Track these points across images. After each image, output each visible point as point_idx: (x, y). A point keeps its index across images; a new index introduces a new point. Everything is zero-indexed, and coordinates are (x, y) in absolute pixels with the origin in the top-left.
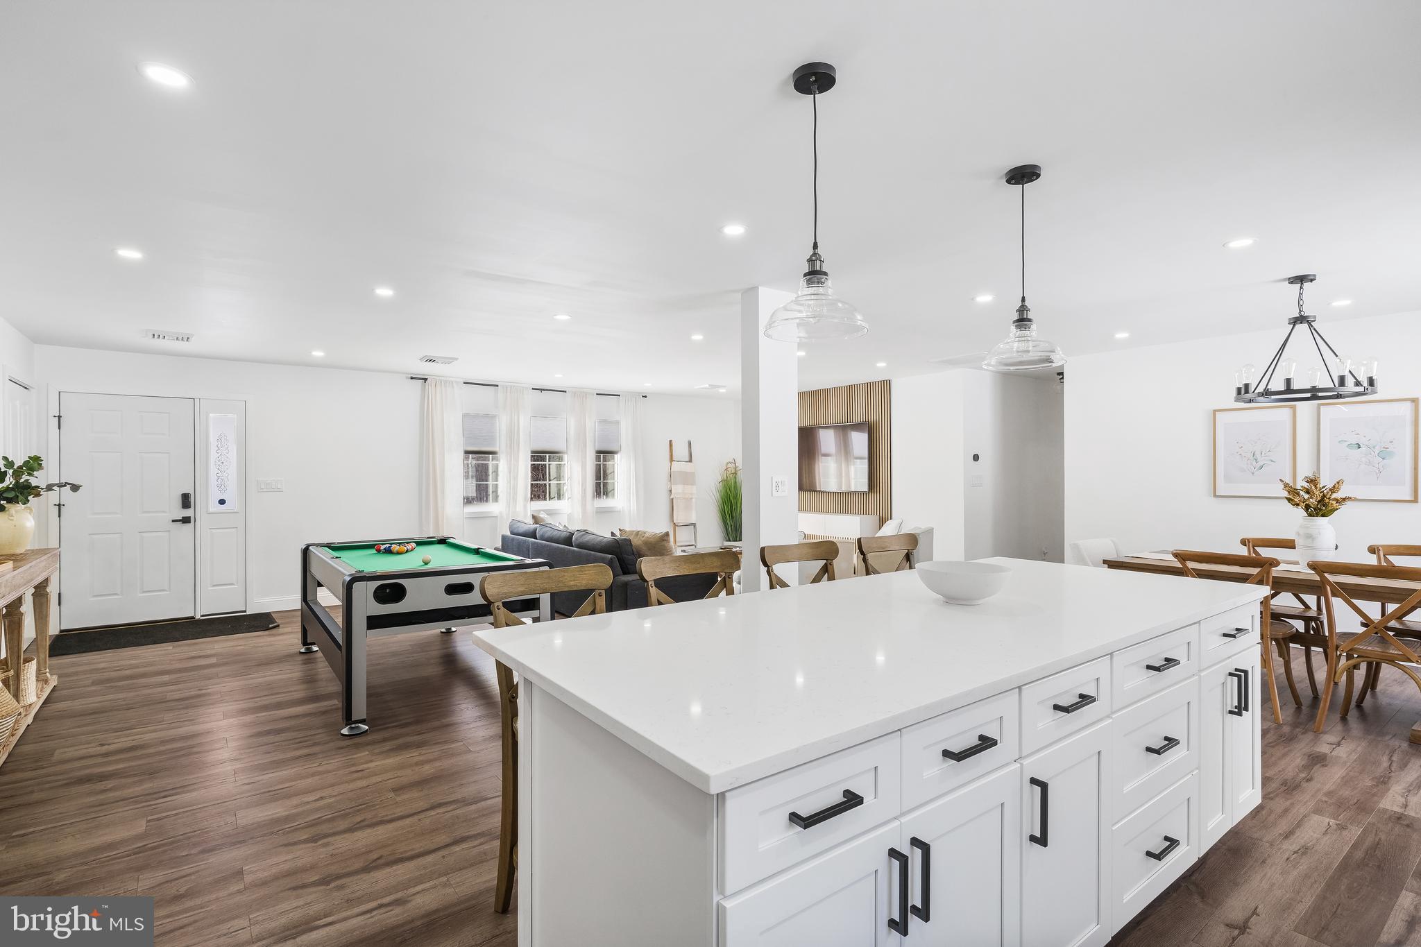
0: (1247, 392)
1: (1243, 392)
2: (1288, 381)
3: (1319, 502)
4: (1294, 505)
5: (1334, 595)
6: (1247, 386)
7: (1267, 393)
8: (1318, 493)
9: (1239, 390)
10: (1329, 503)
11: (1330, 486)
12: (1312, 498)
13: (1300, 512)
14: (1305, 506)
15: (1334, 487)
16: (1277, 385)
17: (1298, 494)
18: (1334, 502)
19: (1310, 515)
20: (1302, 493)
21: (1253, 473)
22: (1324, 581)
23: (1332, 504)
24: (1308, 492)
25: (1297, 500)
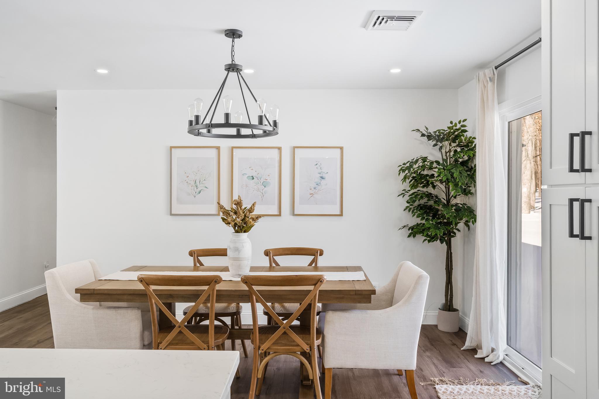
0: (197, 123)
1: (194, 123)
2: (227, 116)
3: (242, 220)
4: (227, 224)
5: (257, 302)
6: (197, 117)
7: (211, 126)
8: (241, 213)
9: (191, 122)
10: (248, 221)
11: (249, 207)
12: (238, 218)
13: (230, 229)
14: (234, 225)
15: (251, 208)
16: (220, 119)
17: (229, 214)
18: (251, 220)
19: (237, 232)
20: (231, 213)
21: (195, 197)
22: (251, 291)
23: (250, 222)
24: (236, 213)
25: (229, 220)
